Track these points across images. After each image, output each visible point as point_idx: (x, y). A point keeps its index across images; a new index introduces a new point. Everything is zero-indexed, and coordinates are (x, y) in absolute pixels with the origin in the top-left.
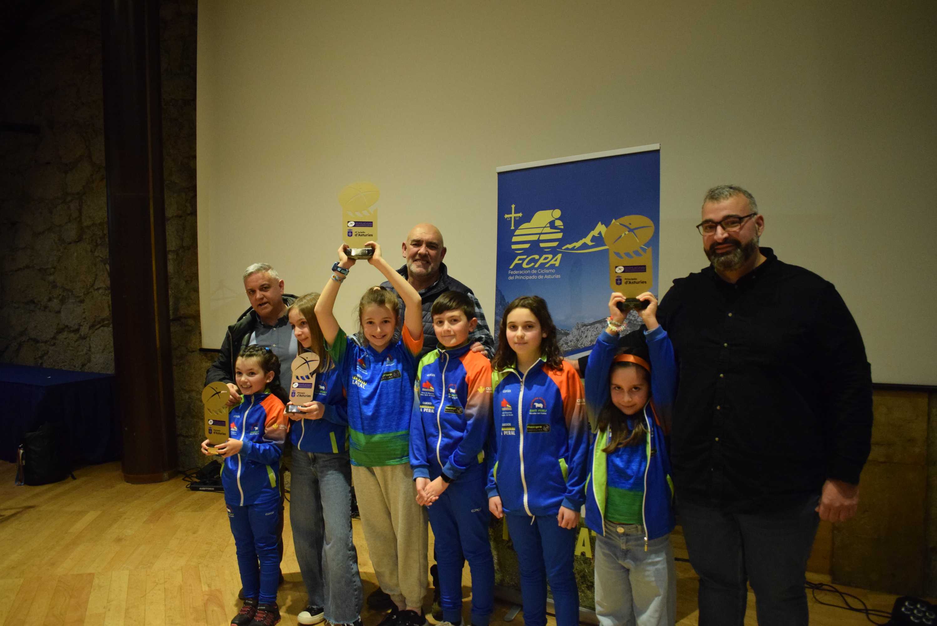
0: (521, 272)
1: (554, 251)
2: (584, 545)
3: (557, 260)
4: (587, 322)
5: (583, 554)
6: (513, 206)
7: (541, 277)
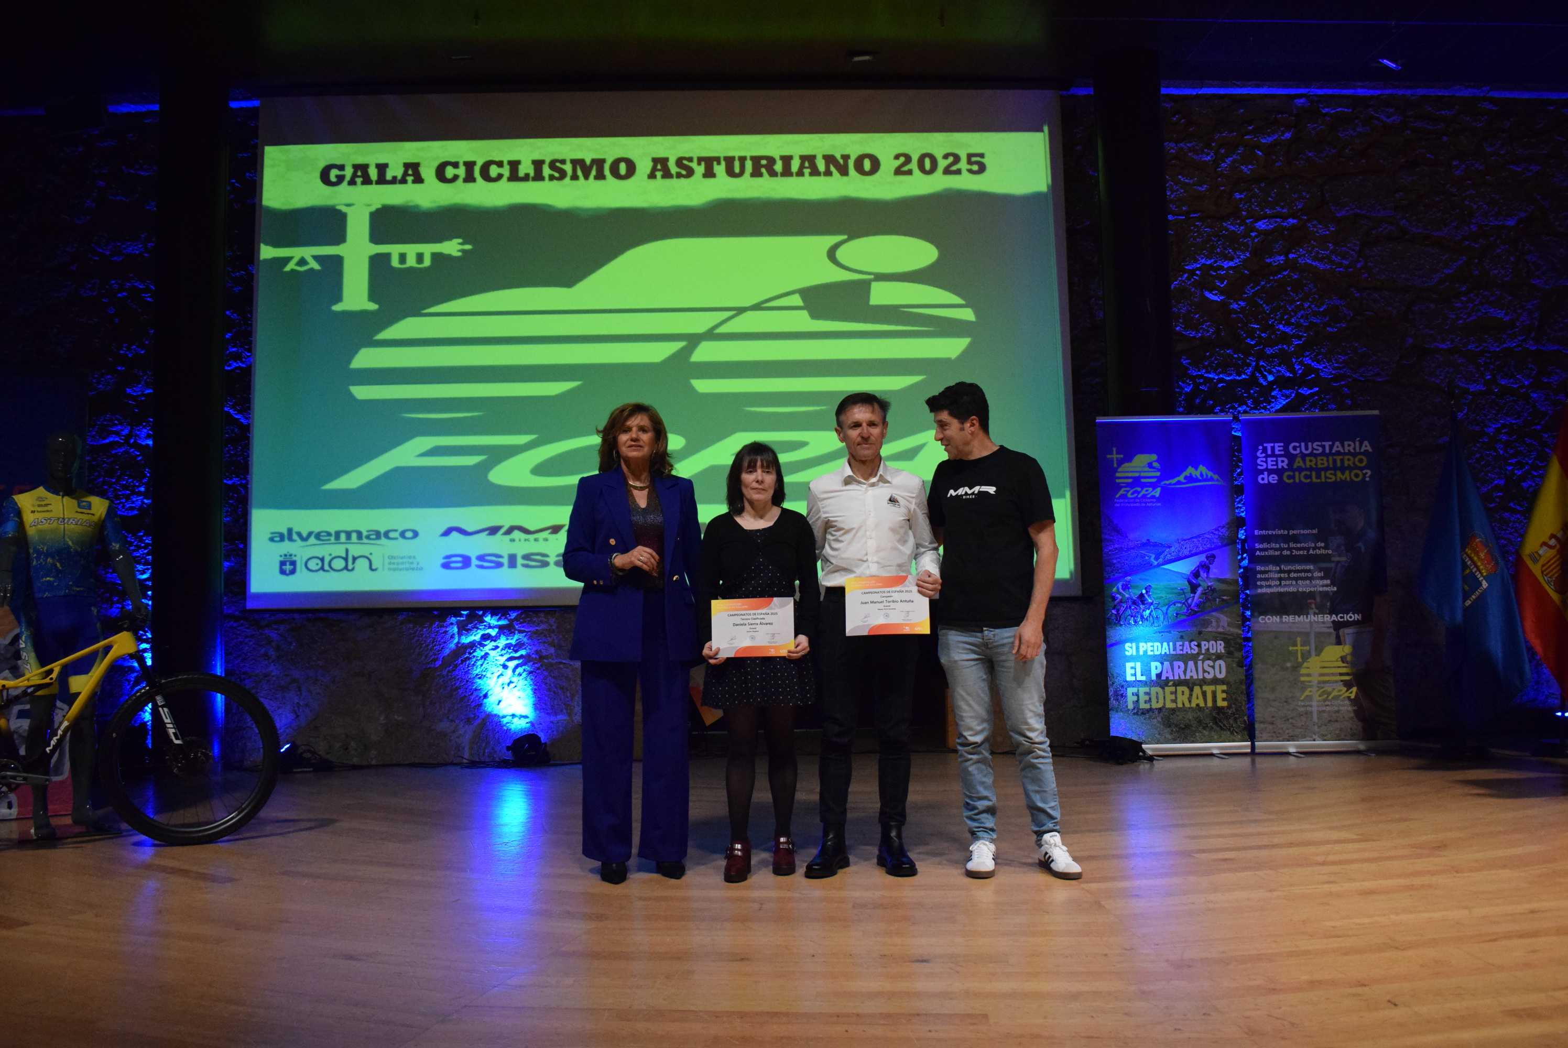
0: (1126, 501)
1: (1154, 486)
2: (1197, 698)
3: (1157, 492)
4: (1185, 537)
5: (1198, 705)
6: (1114, 449)
7: (1144, 505)
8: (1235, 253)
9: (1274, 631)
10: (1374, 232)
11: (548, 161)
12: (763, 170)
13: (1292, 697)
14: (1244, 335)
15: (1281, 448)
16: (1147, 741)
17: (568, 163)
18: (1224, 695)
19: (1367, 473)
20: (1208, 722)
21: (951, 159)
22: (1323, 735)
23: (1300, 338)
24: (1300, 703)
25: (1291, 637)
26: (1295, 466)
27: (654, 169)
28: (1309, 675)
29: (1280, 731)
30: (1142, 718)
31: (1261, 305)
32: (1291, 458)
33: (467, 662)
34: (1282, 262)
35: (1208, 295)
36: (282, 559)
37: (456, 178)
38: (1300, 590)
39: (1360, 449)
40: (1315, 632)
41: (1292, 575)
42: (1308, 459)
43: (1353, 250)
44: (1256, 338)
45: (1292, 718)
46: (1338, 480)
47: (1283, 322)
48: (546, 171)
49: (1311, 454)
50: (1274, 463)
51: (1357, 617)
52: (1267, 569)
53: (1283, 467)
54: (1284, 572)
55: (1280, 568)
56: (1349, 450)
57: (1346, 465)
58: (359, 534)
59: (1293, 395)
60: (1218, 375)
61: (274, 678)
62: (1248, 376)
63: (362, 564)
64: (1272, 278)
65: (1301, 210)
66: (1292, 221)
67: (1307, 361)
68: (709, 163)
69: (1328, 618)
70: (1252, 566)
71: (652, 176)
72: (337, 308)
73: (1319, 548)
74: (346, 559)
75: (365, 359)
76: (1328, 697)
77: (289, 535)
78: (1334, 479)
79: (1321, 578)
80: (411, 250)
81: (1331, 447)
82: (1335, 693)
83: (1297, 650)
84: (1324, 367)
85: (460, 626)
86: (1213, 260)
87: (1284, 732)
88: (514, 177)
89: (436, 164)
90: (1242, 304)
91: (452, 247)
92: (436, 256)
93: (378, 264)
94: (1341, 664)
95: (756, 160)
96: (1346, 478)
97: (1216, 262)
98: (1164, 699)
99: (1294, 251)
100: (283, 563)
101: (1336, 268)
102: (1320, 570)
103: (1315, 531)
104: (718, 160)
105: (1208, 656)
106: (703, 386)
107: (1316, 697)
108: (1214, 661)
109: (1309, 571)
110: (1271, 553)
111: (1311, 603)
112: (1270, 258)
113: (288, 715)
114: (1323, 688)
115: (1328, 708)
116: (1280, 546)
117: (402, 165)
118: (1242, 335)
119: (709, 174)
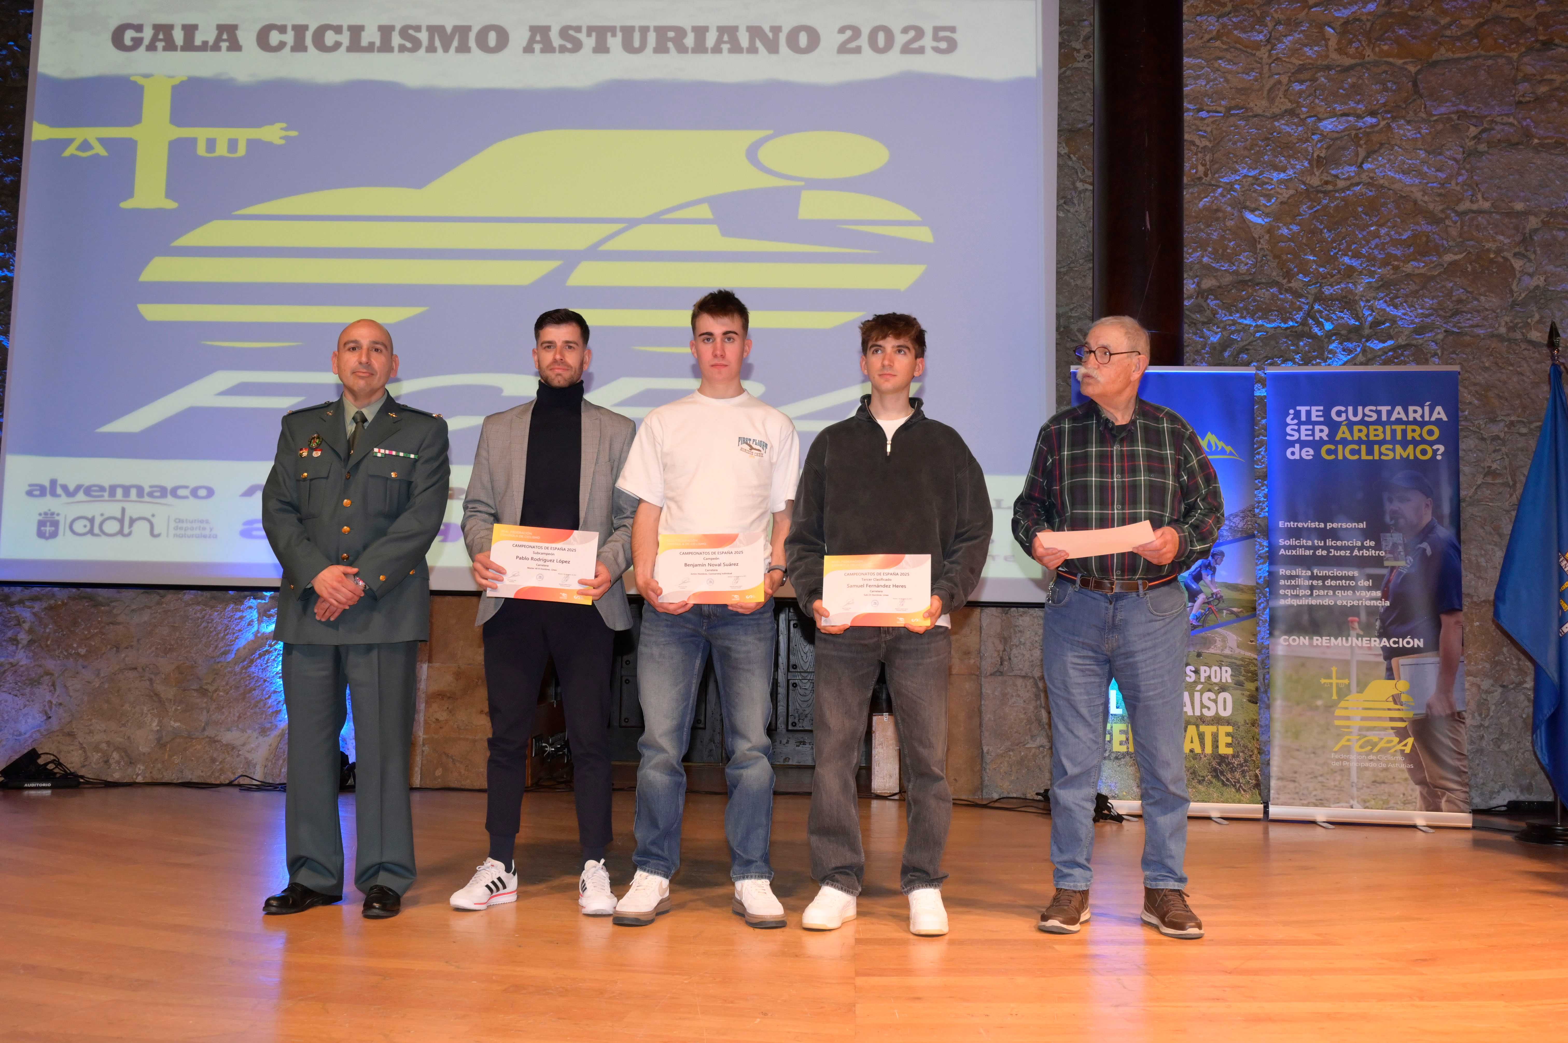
8: (1289, 162)
9: (1300, 657)
10: (1484, 135)
11: (398, 28)
12: (670, 45)
13: (1323, 747)
14: (1295, 270)
15: (1321, 413)
16: (1120, 795)
17: (424, 30)
18: (1229, 740)
19: (1438, 449)
20: (1205, 774)
21: (912, 34)
22: (1365, 801)
23: (1371, 274)
24: (1333, 755)
25: (1324, 665)
26: (1338, 438)
27: (532, 41)
28: (1348, 718)
29: (1305, 792)
30: (1115, 764)
31: (1321, 230)
32: (1334, 426)
33: (267, 657)
34: (1352, 174)
35: (1250, 216)
36: (41, 518)
37: (282, 45)
38: (1339, 603)
39: (1430, 416)
40: (1358, 662)
41: (1328, 583)
42: (1356, 428)
43: (1455, 160)
44: (1311, 273)
45: (1321, 775)
46: (1398, 457)
47: (1350, 253)
48: (396, 40)
49: (1362, 422)
50: (1310, 433)
51: (1418, 643)
52: (1294, 573)
53: (1321, 437)
54: (1317, 578)
55: (1312, 573)
56: (1414, 418)
57: (1409, 438)
58: (140, 490)
59: (1359, 350)
60: (1254, 320)
61: (22, 669)
62: (1297, 322)
63: (141, 528)
64: (1337, 195)
65: (1384, 105)
66: (1370, 120)
67: (1379, 304)
68: (601, 34)
70: (1274, 568)
71: (529, 50)
73: (1368, 548)
74: (121, 521)
75: (159, 271)
76: (1372, 749)
77: (50, 489)
78: (1391, 455)
79: (1369, 589)
80: (222, 135)
81: (1389, 413)
82: (1382, 745)
83: (1331, 684)
84: (1404, 314)
85: (262, 611)
86: (1257, 171)
87: (1310, 793)
88: (355, 46)
89: (258, 27)
90: (1295, 228)
92: (250, 143)
93: (180, 151)
94: (1392, 705)
95: (661, 31)
96: (1409, 455)
97: (1261, 173)
99: (1370, 159)
100: (41, 524)
101: (1427, 183)
102: (1369, 577)
103: (1363, 525)
104: (612, 30)
105: (1209, 686)
107: (1356, 748)
108: (1217, 693)
109: (1352, 578)
110: (1301, 552)
111: (1352, 622)
112: (1337, 168)
113: (37, 716)
114: (1365, 736)
115: (1373, 765)
116: (1313, 543)
117: (215, 27)
118: (1291, 270)
119: (601, 48)
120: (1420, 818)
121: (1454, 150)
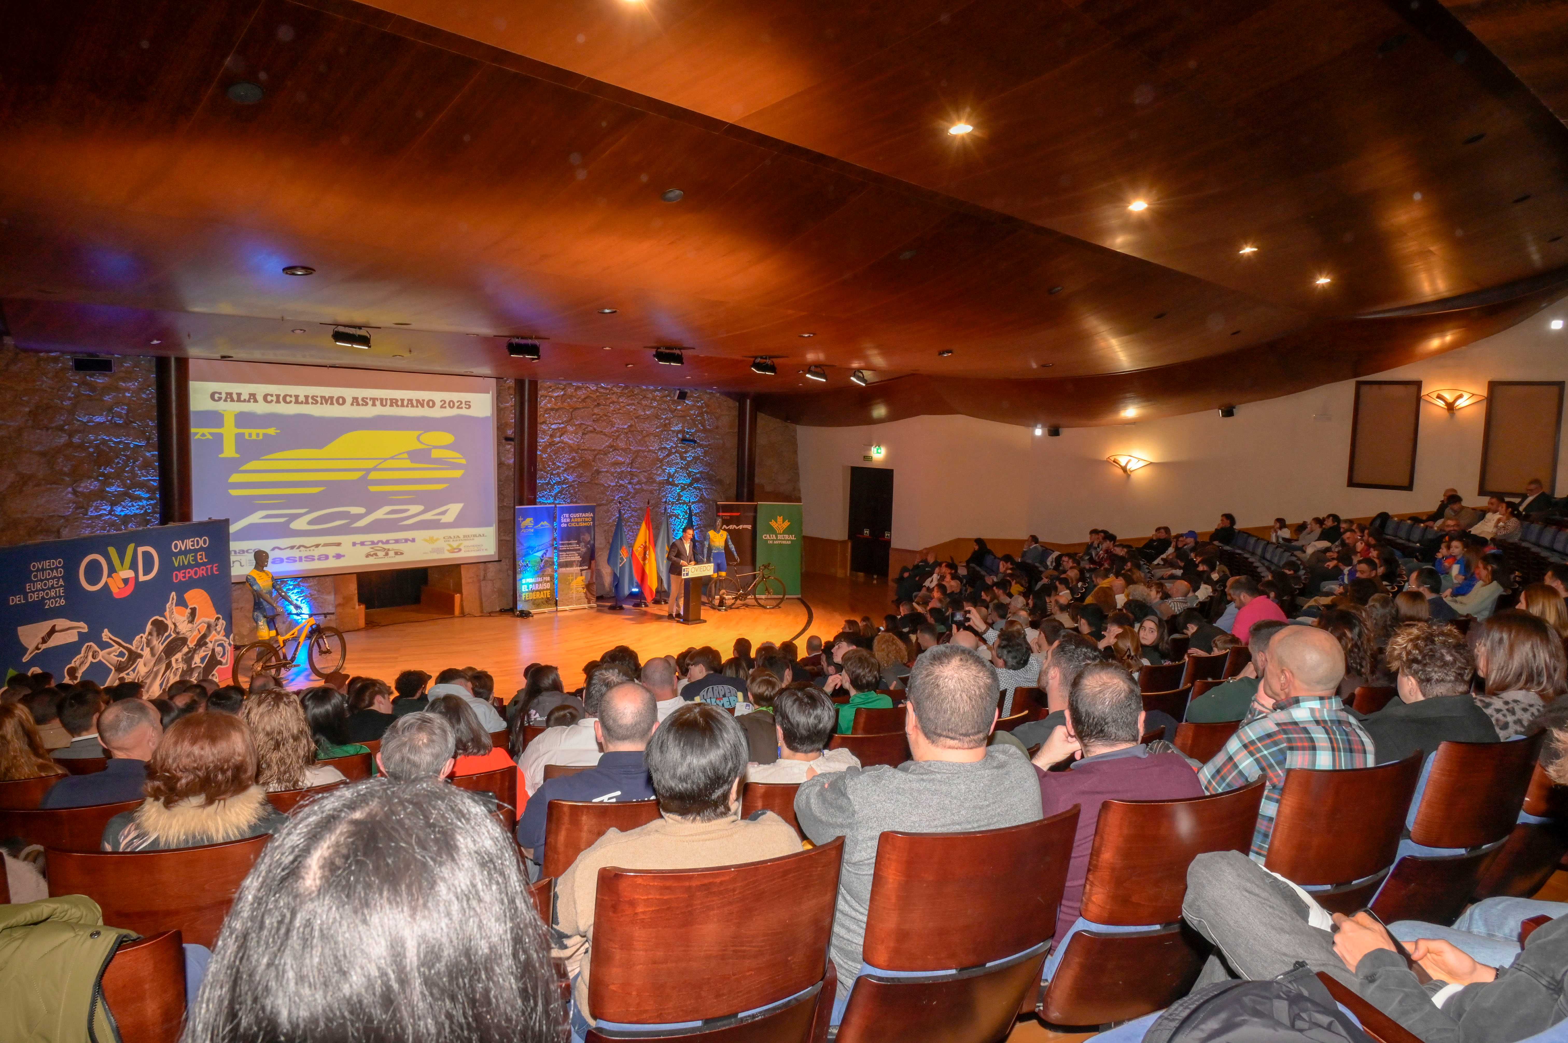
2: (542, 595)
4: (540, 544)
5: (542, 597)
9: (564, 573)
11: (310, 396)
12: (394, 403)
13: (568, 593)
17: (319, 397)
18: (549, 593)
19: (591, 523)
20: (545, 602)
21: (459, 403)
22: (576, 604)
24: (570, 594)
25: (568, 574)
26: (572, 521)
27: (352, 401)
28: (573, 586)
29: (565, 603)
30: (527, 603)
32: (571, 518)
37: (272, 401)
38: (572, 559)
39: (590, 515)
40: (575, 573)
41: (569, 555)
42: (575, 519)
45: (568, 599)
48: (310, 400)
49: (576, 517)
50: (566, 520)
51: (586, 567)
52: (563, 553)
53: (568, 521)
54: (567, 554)
56: (587, 516)
58: (235, 552)
68: (374, 400)
69: (579, 568)
70: (558, 552)
71: (352, 404)
72: (220, 456)
73: (577, 547)
75: (235, 478)
76: (578, 592)
78: (582, 525)
79: (577, 556)
80: (254, 432)
81: (581, 515)
82: (580, 591)
83: (570, 578)
88: (297, 402)
89: (263, 394)
91: (272, 431)
92: (263, 434)
93: (239, 438)
94: (582, 581)
95: (391, 400)
96: (585, 525)
98: (533, 596)
101: (575, 442)
102: (577, 553)
103: (577, 541)
104: (377, 399)
105: (545, 582)
106: (373, 489)
107: (575, 592)
109: (574, 554)
110: (564, 548)
111: (574, 564)
114: (576, 589)
115: (578, 596)
116: (566, 546)
117: (248, 394)
119: (374, 405)
120: (586, 606)
121: (580, 434)
